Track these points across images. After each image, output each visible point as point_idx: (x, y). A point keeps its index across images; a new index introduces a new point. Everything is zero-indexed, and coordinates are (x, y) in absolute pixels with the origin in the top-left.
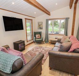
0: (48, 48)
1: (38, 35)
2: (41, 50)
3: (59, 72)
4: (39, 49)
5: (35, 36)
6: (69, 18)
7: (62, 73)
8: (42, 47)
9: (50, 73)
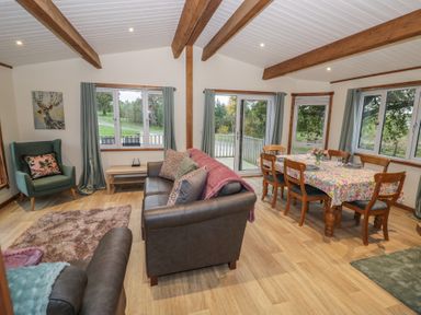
0: (110, 209)
1: (43, 160)
2: (82, 227)
3: (185, 279)
4: (69, 227)
6: (175, 89)
7: (195, 277)
8: (77, 213)
9: (157, 298)
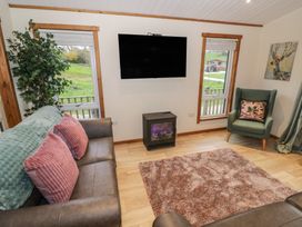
1: (252, 105)
4: (222, 168)
5: (239, 108)
